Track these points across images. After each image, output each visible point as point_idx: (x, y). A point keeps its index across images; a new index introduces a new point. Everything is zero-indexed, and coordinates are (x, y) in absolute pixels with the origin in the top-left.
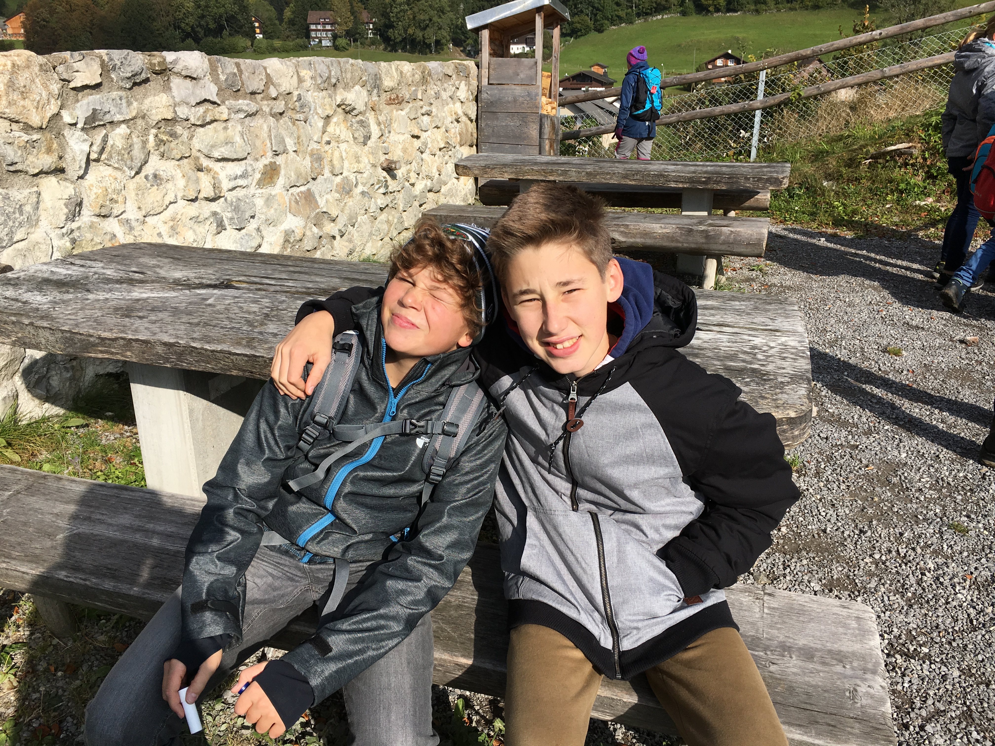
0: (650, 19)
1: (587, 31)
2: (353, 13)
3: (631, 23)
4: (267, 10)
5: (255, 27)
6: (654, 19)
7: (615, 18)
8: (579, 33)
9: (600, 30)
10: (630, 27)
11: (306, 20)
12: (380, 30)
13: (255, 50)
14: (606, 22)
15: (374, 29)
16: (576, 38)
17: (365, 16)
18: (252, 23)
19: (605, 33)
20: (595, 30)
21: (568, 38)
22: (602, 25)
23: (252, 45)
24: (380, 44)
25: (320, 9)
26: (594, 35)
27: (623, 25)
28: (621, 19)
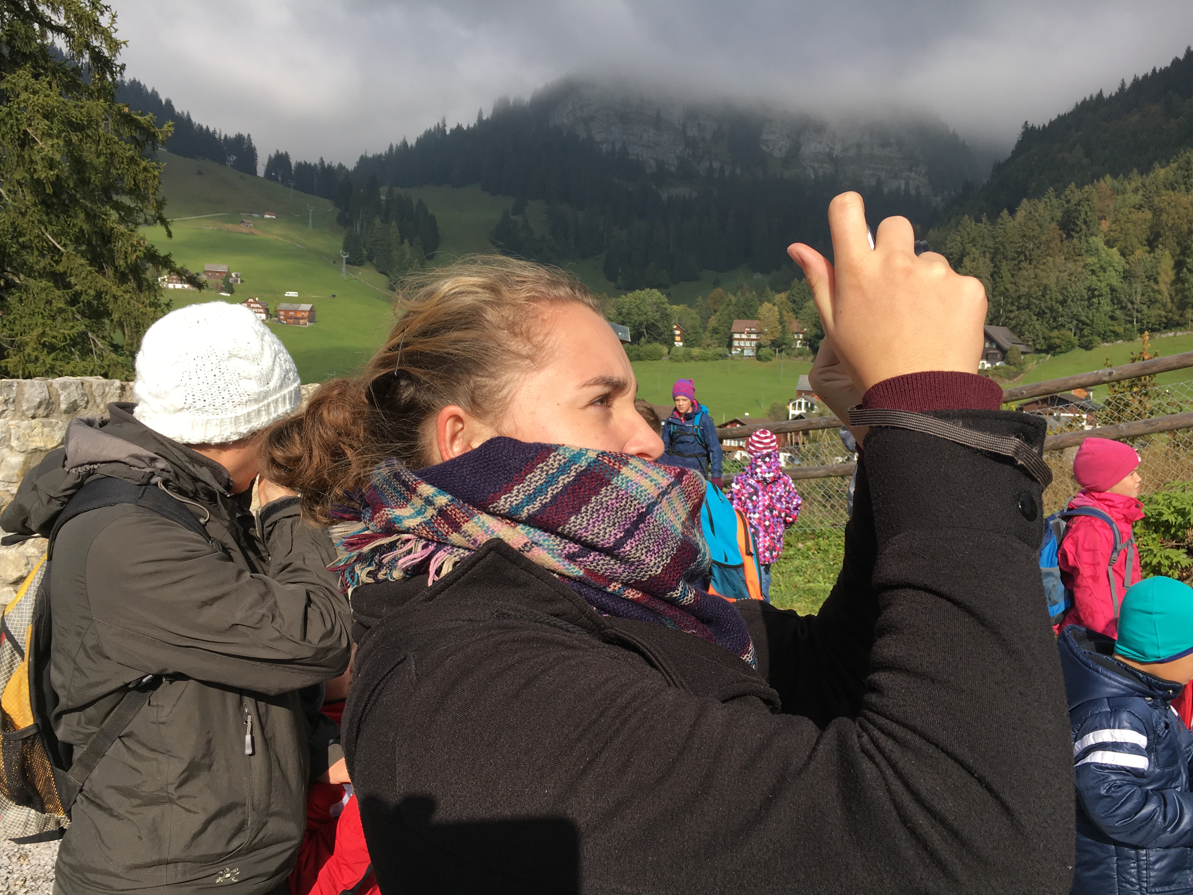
0: (1157, 335)
1: (1071, 346)
2: (781, 323)
3: (1131, 340)
4: (692, 319)
5: (674, 335)
6: (1163, 336)
7: (1109, 334)
8: (1058, 350)
9: (1087, 346)
10: (1129, 344)
11: (730, 329)
12: (810, 340)
13: (671, 358)
14: (1096, 338)
15: (805, 339)
16: (1054, 355)
17: (795, 325)
18: (672, 331)
19: (1095, 350)
20: (1081, 346)
21: (1043, 355)
22: (1091, 342)
23: (669, 352)
24: (808, 355)
25: (748, 318)
26: (1079, 352)
27: (1120, 342)
28: (1117, 336)
